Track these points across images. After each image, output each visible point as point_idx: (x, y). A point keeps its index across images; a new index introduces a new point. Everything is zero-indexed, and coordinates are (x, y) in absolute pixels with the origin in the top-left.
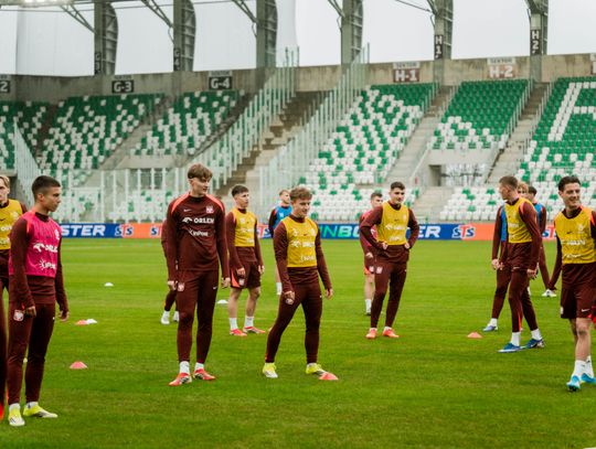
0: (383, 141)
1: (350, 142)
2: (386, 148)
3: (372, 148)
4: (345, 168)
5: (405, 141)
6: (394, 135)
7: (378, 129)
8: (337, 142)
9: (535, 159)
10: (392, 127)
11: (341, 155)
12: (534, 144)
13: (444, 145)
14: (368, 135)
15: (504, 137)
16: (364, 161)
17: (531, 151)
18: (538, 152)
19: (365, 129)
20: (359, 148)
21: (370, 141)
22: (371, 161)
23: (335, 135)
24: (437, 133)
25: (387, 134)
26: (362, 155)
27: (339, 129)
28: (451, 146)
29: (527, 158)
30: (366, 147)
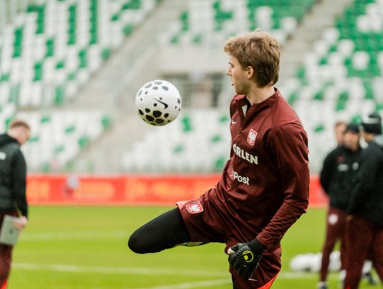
0: (93, 31)
1: (40, 30)
2: (93, 41)
3: (71, 42)
4: (15, 77)
5: (128, 31)
6: (115, 18)
7: (94, 8)
8: (19, 34)
9: (323, 62)
10: (116, 7)
11: (17, 54)
12: (332, 35)
13: (186, 38)
14: (72, 20)
15: (289, 24)
16: (49, 65)
17: (321, 48)
18: (333, 49)
19: (72, 10)
20: (50, 44)
21: (72, 32)
22: (60, 66)
23: (20, 20)
24: (184, 17)
25: (104, 17)
26: (50, 53)
27: (31, 9)
28: (197, 40)
29: (311, 61)
30: (61, 40)
